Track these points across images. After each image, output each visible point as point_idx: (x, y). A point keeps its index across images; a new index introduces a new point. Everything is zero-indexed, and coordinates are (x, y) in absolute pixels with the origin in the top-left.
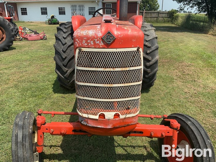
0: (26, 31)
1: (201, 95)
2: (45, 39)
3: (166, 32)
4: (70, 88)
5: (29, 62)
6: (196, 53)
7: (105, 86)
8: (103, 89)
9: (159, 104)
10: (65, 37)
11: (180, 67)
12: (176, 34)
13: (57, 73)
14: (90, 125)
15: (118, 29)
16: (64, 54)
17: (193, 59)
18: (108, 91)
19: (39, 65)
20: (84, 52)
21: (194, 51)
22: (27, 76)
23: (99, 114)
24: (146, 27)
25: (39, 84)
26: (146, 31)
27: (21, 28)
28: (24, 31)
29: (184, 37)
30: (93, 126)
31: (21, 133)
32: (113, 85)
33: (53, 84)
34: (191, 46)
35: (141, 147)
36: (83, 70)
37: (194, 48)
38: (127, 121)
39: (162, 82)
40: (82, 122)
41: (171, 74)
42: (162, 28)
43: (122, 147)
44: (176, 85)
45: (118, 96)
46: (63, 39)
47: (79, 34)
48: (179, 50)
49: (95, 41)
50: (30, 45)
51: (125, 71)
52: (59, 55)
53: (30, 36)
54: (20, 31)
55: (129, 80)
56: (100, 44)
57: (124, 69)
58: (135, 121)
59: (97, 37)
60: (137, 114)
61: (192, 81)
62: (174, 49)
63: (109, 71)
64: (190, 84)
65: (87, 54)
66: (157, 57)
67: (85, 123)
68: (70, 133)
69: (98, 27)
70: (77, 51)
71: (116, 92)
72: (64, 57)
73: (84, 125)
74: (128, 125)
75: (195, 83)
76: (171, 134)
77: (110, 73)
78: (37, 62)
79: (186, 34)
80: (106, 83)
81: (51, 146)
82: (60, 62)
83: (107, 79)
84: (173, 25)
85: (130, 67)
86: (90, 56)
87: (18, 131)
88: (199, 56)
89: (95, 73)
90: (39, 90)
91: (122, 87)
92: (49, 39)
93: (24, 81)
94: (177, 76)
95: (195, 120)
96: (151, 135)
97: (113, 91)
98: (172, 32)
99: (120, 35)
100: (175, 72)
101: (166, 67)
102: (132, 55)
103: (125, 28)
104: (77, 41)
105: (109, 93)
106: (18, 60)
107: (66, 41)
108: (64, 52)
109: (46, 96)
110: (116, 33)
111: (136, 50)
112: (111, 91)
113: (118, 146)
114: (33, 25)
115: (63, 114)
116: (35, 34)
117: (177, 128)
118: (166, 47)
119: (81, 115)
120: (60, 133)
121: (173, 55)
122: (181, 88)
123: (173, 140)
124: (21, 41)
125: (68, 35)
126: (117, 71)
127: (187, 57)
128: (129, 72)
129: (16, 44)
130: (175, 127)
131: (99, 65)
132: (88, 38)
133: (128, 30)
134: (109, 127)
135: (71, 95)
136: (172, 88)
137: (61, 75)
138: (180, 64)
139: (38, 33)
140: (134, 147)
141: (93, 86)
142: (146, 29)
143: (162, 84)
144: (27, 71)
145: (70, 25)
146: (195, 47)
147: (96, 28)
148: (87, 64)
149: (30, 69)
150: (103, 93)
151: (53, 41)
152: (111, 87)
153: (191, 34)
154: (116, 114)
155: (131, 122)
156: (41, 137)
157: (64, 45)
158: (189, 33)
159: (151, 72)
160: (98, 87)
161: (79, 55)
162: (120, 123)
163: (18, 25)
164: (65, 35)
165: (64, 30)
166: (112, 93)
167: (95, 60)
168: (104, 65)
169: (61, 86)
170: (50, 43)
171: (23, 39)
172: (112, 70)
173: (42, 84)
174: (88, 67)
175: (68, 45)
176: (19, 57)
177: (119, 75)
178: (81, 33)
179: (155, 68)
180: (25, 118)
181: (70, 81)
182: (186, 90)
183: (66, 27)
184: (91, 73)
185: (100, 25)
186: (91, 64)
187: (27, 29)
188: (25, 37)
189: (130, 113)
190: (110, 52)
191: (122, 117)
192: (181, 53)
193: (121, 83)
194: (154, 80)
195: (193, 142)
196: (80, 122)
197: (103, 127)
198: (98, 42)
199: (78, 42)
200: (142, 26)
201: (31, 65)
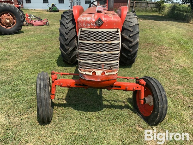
0: (31, 18)
1: (172, 70)
2: (47, 25)
3: (153, 21)
4: (70, 63)
5: (36, 43)
6: (175, 39)
7: (96, 53)
8: (95, 55)
9: (138, 76)
10: (68, 22)
11: (159, 50)
12: (161, 22)
13: (61, 50)
14: (86, 79)
15: (105, 17)
16: (67, 35)
17: (171, 44)
18: (98, 56)
19: (44, 46)
20: (84, 31)
21: (173, 37)
22: (36, 53)
23: (92, 71)
24: (131, 16)
25: (46, 60)
26: (130, 19)
27: (27, 15)
28: (30, 18)
29: (168, 25)
30: (89, 80)
31: (43, 83)
32: (102, 52)
33: (57, 60)
34: (172, 33)
35: (121, 101)
36: (83, 43)
37: (174, 35)
38: (110, 77)
39: (143, 61)
40: (81, 77)
41: (151, 55)
42: (150, 17)
43: (108, 101)
44: (153, 63)
45: (104, 60)
46: (66, 24)
47: (81, 20)
48: (161, 36)
49: (91, 24)
50: (35, 30)
51: (109, 44)
52: (63, 36)
53: (35, 22)
54: (27, 17)
55: (111, 50)
56: (94, 26)
57: (108, 42)
58: (115, 77)
59: (92, 21)
60: (116, 73)
61: (166, 60)
62: (157, 35)
63: (99, 44)
64: (164, 63)
65: (86, 32)
66: (138, 40)
67: (83, 78)
68: (73, 86)
69: (93, 15)
70: (80, 30)
71: (103, 58)
72: (66, 38)
73: (82, 79)
74: (111, 80)
75: (169, 62)
76: (139, 89)
77: (100, 45)
78: (43, 43)
79: (170, 23)
80: (97, 51)
81: (58, 99)
82: (63, 42)
83: (98, 49)
84: (160, 15)
85: (113, 41)
86: (88, 34)
87: (40, 82)
88: (177, 41)
89: (90, 45)
90: (47, 64)
91: (107, 54)
92: (51, 25)
93: (34, 57)
94: (155, 56)
95: (157, 80)
96: (126, 89)
97: (101, 56)
98: (158, 21)
99: (107, 20)
100: (154, 53)
101: (147, 49)
102: (113, 34)
103: (110, 16)
104: (79, 24)
105: (98, 58)
106: (27, 41)
107: (68, 25)
108: (67, 34)
109: (53, 68)
110: (104, 19)
111: (116, 30)
112: (100, 56)
113: (105, 100)
114: (36, 12)
115: (68, 75)
116: (39, 20)
117: (144, 84)
118: (150, 33)
119: (81, 72)
120: (66, 86)
121: (155, 40)
122: (157, 65)
123: (141, 93)
124: (28, 26)
125: (70, 21)
126: (104, 44)
127: (166, 41)
128: (112, 45)
129: (24, 28)
130: (142, 84)
131: (93, 39)
132: (86, 22)
133: (111, 18)
134: (99, 80)
135: (71, 68)
136: (150, 65)
137: (64, 52)
138: (159, 47)
139: (42, 20)
140: (116, 101)
141: (89, 53)
142: (131, 17)
143: (142, 62)
144: (35, 50)
145: (71, 13)
146: (176, 34)
147: (91, 16)
148: (86, 39)
149: (38, 48)
150: (95, 58)
151: (54, 26)
152: (100, 54)
153: (174, 22)
154: (103, 72)
155: (112, 78)
156: (54, 88)
157: (66, 29)
158: (173, 22)
159: (133, 51)
160: (92, 54)
161: (81, 33)
162: (106, 78)
163: (25, 13)
164: (67, 21)
165: (66, 17)
166: (101, 58)
167: (90, 36)
168: (96, 39)
169: (64, 61)
170: (52, 28)
171: (29, 24)
172: (101, 42)
173: (48, 60)
174: (86, 40)
175: (70, 29)
176: (28, 39)
177: (105, 46)
178: (83, 19)
179: (136, 48)
180: (44, 75)
181: (71, 57)
182: (160, 66)
183: (69, 14)
184: (88, 44)
185: (94, 14)
186: (88, 39)
187: (32, 15)
188: (31, 22)
189: (112, 72)
190: (100, 31)
191: (107, 74)
192: (162, 39)
193: (106, 52)
194: (135, 57)
195: (154, 93)
196: (80, 77)
197: (94, 80)
198: (93, 25)
199: (81, 24)
200: (127, 15)
201: (38, 45)
